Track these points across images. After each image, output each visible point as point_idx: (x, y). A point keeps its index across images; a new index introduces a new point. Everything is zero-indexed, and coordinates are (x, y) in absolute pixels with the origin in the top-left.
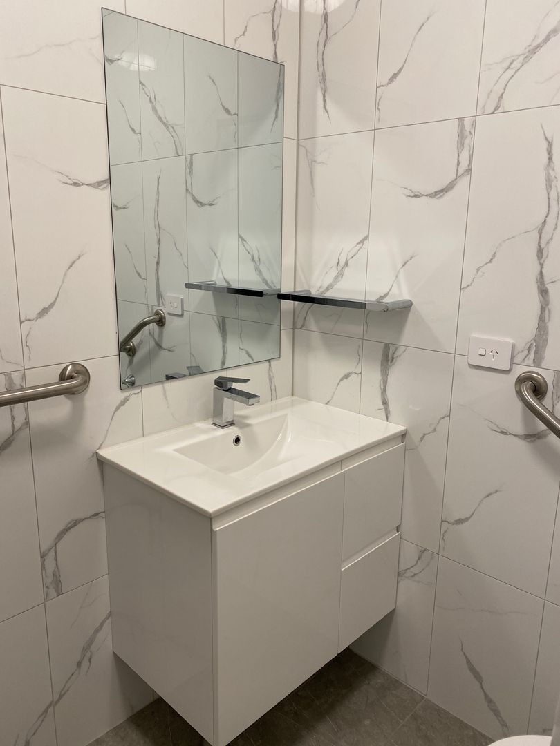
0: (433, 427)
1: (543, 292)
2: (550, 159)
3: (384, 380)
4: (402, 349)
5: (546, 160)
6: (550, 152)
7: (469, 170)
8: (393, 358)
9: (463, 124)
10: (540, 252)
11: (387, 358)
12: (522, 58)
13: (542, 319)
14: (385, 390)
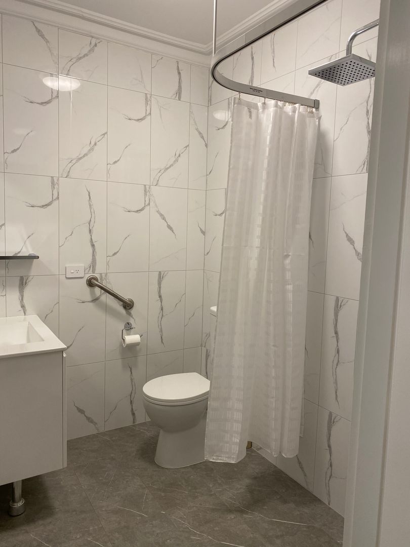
0: (51, 310)
1: (93, 246)
2: (90, 198)
3: (21, 295)
4: (31, 277)
5: (88, 199)
6: (89, 196)
7: (58, 198)
8: (26, 283)
9: (53, 179)
10: (90, 231)
11: (23, 283)
12: (75, 160)
13: (93, 255)
14: (22, 299)
